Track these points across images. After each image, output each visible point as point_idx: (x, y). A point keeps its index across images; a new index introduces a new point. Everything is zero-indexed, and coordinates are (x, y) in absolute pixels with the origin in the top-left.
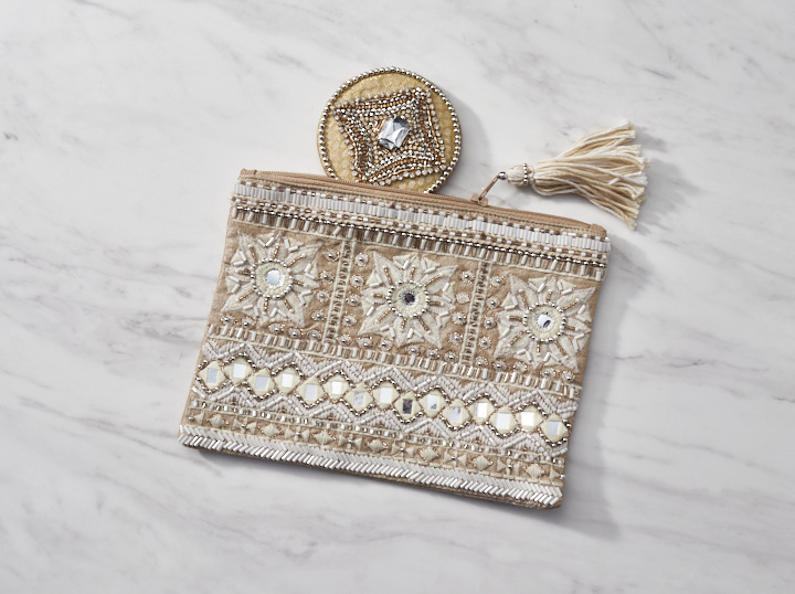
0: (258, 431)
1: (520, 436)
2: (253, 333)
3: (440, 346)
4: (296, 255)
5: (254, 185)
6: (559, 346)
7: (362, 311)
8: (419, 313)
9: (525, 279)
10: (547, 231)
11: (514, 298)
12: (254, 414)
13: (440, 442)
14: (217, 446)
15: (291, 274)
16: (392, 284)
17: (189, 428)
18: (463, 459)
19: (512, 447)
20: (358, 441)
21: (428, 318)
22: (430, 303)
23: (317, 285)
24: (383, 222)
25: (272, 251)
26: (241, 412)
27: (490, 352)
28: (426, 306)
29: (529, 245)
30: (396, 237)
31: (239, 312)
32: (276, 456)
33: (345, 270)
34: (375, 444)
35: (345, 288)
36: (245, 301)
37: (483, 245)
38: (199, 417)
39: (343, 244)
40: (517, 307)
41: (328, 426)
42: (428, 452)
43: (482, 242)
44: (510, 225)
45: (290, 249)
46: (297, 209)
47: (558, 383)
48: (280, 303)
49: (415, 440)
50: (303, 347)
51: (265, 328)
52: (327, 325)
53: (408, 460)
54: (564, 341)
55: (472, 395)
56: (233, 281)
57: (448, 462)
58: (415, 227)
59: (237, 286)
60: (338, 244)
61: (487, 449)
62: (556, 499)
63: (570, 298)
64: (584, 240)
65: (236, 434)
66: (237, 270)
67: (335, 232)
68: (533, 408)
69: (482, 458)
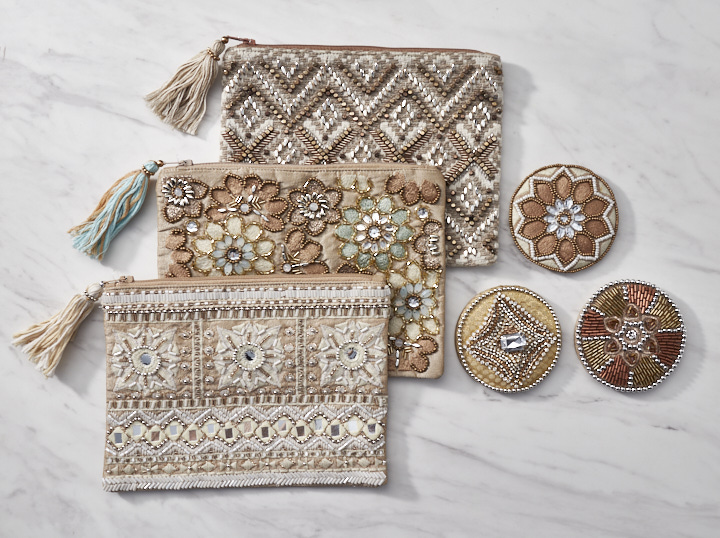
0: (160, 471)
1: (350, 440)
2: (141, 402)
3: (280, 386)
4: (159, 340)
5: (117, 294)
6: (365, 370)
7: (217, 372)
8: (260, 365)
9: (333, 326)
10: (341, 288)
11: (326, 341)
12: (155, 460)
13: (292, 454)
14: (133, 487)
15: (158, 355)
16: (235, 347)
17: (109, 479)
18: (311, 463)
19: (346, 448)
20: (233, 465)
21: (267, 368)
22: (267, 356)
23: (180, 359)
24: (220, 303)
25: (140, 340)
26: (145, 460)
27: (317, 383)
28: (263, 359)
29: (330, 301)
30: (231, 312)
31: (126, 390)
32: (177, 486)
33: (198, 344)
34: (247, 464)
35: (201, 357)
36: (129, 381)
37: (297, 307)
38: (115, 469)
39: (193, 325)
40: (330, 347)
41: (210, 458)
42: (286, 462)
43: (295, 305)
44: (314, 289)
45: (154, 336)
46: (153, 306)
47: (370, 396)
48: (155, 377)
49: (275, 456)
50: (180, 404)
51: (150, 396)
52: (194, 387)
53: (273, 471)
54: (369, 367)
55: (310, 415)
56: (117, 367)
57: (301, 467)
58: (243, 302)
59: (121, 370)
60: (189, 325)
61: (327, 453)
62: (382, 481)
63: (367, 334)
64: (369, 290)
65: (145, 476)
66: (118, 359)
67: (185, 317)
68: (355, 417)
69: (325, 460)
